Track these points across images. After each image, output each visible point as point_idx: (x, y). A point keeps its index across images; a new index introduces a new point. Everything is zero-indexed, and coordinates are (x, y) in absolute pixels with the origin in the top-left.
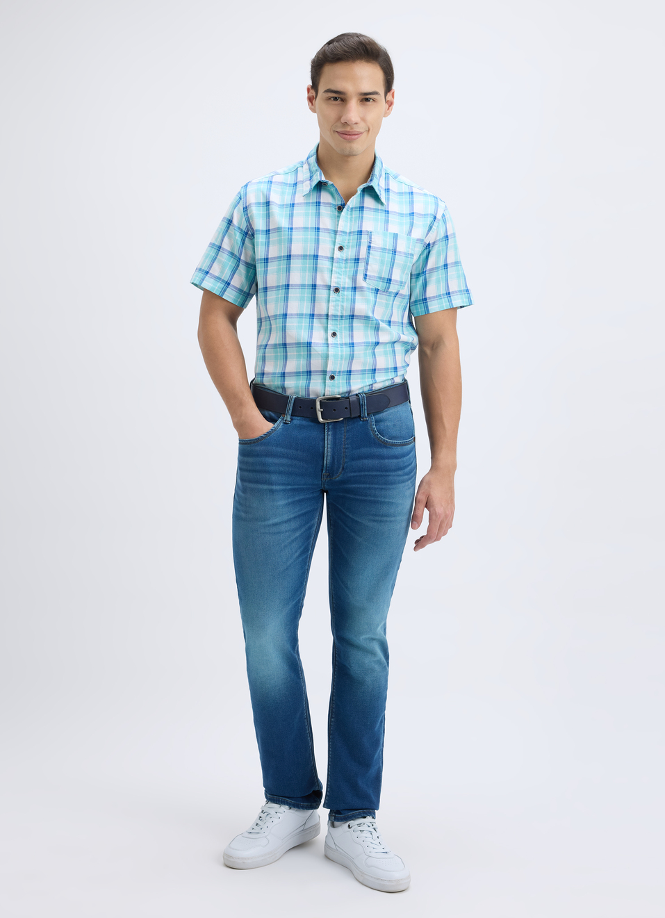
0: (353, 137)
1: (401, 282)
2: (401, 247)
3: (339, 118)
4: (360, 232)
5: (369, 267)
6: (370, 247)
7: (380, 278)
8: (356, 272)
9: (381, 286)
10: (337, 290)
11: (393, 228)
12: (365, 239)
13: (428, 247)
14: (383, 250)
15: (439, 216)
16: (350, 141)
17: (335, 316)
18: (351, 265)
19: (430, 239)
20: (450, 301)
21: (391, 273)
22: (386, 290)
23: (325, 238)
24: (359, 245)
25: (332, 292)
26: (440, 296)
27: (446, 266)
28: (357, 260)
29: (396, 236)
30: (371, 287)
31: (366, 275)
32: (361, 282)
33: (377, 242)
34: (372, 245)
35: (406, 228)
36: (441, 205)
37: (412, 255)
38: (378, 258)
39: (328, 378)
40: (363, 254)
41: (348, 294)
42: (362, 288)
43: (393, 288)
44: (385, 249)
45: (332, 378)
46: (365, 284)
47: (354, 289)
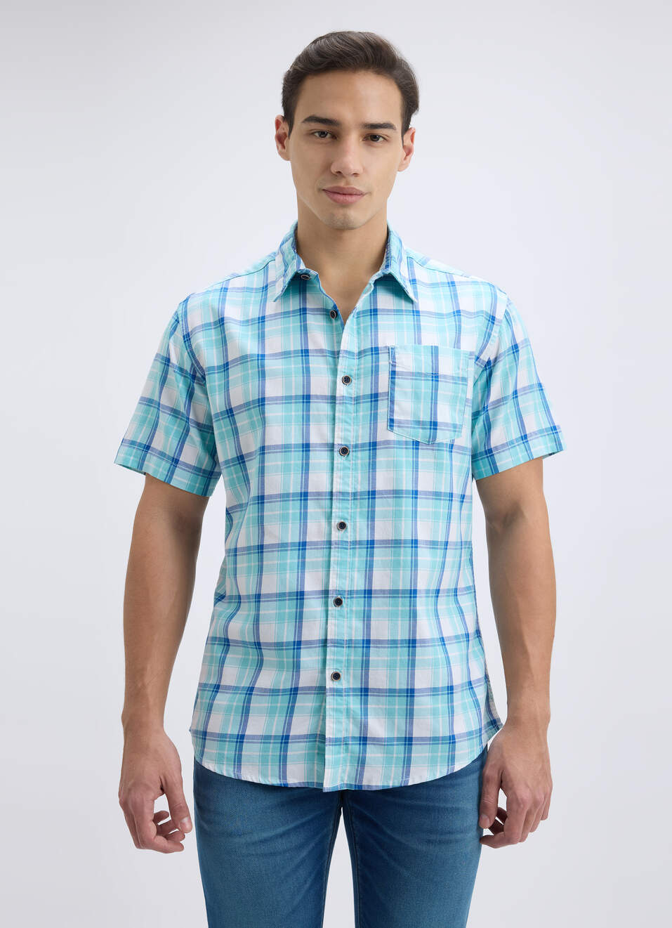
0: (349, 199)
1: (455, 426)
2: (446, 368)
3: (327, 167)
4: (375, 350)
5: (396, 408)
6: (393, 373)
7: (418, 422)
8: (374, 418)
9: (421, 435)
10: (344, 451)
11: (429, 339)
12: (384, 361)
13: (489, 367)
14: (417, 375)
16: (345, 205)
17: (343, 494)
18: (365, 407)
19: (488, 355)
20: (528, 450)
21: (434, 412)
22: (432, 442)
23: (319, 366)
24: (375, 371)
25: (336, 454)
26: (512, 442)
27: (515, 393)
28: (375, 397)
29: (435, 351)
30: (404, 439)
31: (392, 421)
32: (383, 434)
33: (406, 363)
34: (397, 369)
35: (450, 335)
36: (502, 298)
37: (464, 379)
38: (409, 390)
39: (331, 601)
40: (383, 386)
41: (363, 456)
42: (387, 442)
43: (443, 436)
44: (419, 374)
45: (338, 602)
46: (392, 436)
47: (373, 445)
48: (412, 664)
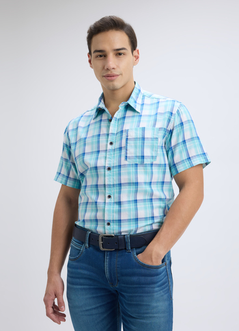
0: (113, 78)
1: (153, 157)
2: (148, 135)
3: (104, 68)
4: (122, 132)
5: (128, 152)
6: (127, 139)
7: (137, 157)
8: (120, 156)
9: (138, 161)
10: (109, 169)
11: (142, 125)
12: (124, 135)
13: (171, 132)
14: (136, 139)
16: (112, 81)
17: (109, 185)
18: (117, 152)
19: (170, 128)
20: (191, 163)
21: (143, 152)
22: (142, 163)
23: (103, 139)
24: (121, 139)
25: (106, 170)
26: (183, 161)
28: (120, 148)
29: (144, 129)
32: (123, 162)
33: (132, 135)
35: (152, 123)
36: (177, 105)
37: (157, 138)
38: (133, 145)
39: (106, 224)
40: (123, 144)
41: (116, 170)
42: (125, 165)
43: (147, 161)
44: (137, 138)
45: (109, 224)
46: (127, 163)
47: (120, 166)
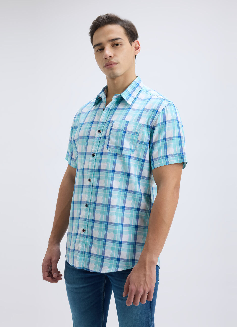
15: (160, 110)
27: (165, 139)
30: (112, 152)
31: (108, 145)
34: (113, 128)
48: (106, 230)
